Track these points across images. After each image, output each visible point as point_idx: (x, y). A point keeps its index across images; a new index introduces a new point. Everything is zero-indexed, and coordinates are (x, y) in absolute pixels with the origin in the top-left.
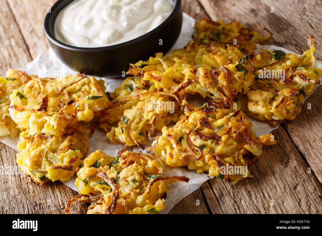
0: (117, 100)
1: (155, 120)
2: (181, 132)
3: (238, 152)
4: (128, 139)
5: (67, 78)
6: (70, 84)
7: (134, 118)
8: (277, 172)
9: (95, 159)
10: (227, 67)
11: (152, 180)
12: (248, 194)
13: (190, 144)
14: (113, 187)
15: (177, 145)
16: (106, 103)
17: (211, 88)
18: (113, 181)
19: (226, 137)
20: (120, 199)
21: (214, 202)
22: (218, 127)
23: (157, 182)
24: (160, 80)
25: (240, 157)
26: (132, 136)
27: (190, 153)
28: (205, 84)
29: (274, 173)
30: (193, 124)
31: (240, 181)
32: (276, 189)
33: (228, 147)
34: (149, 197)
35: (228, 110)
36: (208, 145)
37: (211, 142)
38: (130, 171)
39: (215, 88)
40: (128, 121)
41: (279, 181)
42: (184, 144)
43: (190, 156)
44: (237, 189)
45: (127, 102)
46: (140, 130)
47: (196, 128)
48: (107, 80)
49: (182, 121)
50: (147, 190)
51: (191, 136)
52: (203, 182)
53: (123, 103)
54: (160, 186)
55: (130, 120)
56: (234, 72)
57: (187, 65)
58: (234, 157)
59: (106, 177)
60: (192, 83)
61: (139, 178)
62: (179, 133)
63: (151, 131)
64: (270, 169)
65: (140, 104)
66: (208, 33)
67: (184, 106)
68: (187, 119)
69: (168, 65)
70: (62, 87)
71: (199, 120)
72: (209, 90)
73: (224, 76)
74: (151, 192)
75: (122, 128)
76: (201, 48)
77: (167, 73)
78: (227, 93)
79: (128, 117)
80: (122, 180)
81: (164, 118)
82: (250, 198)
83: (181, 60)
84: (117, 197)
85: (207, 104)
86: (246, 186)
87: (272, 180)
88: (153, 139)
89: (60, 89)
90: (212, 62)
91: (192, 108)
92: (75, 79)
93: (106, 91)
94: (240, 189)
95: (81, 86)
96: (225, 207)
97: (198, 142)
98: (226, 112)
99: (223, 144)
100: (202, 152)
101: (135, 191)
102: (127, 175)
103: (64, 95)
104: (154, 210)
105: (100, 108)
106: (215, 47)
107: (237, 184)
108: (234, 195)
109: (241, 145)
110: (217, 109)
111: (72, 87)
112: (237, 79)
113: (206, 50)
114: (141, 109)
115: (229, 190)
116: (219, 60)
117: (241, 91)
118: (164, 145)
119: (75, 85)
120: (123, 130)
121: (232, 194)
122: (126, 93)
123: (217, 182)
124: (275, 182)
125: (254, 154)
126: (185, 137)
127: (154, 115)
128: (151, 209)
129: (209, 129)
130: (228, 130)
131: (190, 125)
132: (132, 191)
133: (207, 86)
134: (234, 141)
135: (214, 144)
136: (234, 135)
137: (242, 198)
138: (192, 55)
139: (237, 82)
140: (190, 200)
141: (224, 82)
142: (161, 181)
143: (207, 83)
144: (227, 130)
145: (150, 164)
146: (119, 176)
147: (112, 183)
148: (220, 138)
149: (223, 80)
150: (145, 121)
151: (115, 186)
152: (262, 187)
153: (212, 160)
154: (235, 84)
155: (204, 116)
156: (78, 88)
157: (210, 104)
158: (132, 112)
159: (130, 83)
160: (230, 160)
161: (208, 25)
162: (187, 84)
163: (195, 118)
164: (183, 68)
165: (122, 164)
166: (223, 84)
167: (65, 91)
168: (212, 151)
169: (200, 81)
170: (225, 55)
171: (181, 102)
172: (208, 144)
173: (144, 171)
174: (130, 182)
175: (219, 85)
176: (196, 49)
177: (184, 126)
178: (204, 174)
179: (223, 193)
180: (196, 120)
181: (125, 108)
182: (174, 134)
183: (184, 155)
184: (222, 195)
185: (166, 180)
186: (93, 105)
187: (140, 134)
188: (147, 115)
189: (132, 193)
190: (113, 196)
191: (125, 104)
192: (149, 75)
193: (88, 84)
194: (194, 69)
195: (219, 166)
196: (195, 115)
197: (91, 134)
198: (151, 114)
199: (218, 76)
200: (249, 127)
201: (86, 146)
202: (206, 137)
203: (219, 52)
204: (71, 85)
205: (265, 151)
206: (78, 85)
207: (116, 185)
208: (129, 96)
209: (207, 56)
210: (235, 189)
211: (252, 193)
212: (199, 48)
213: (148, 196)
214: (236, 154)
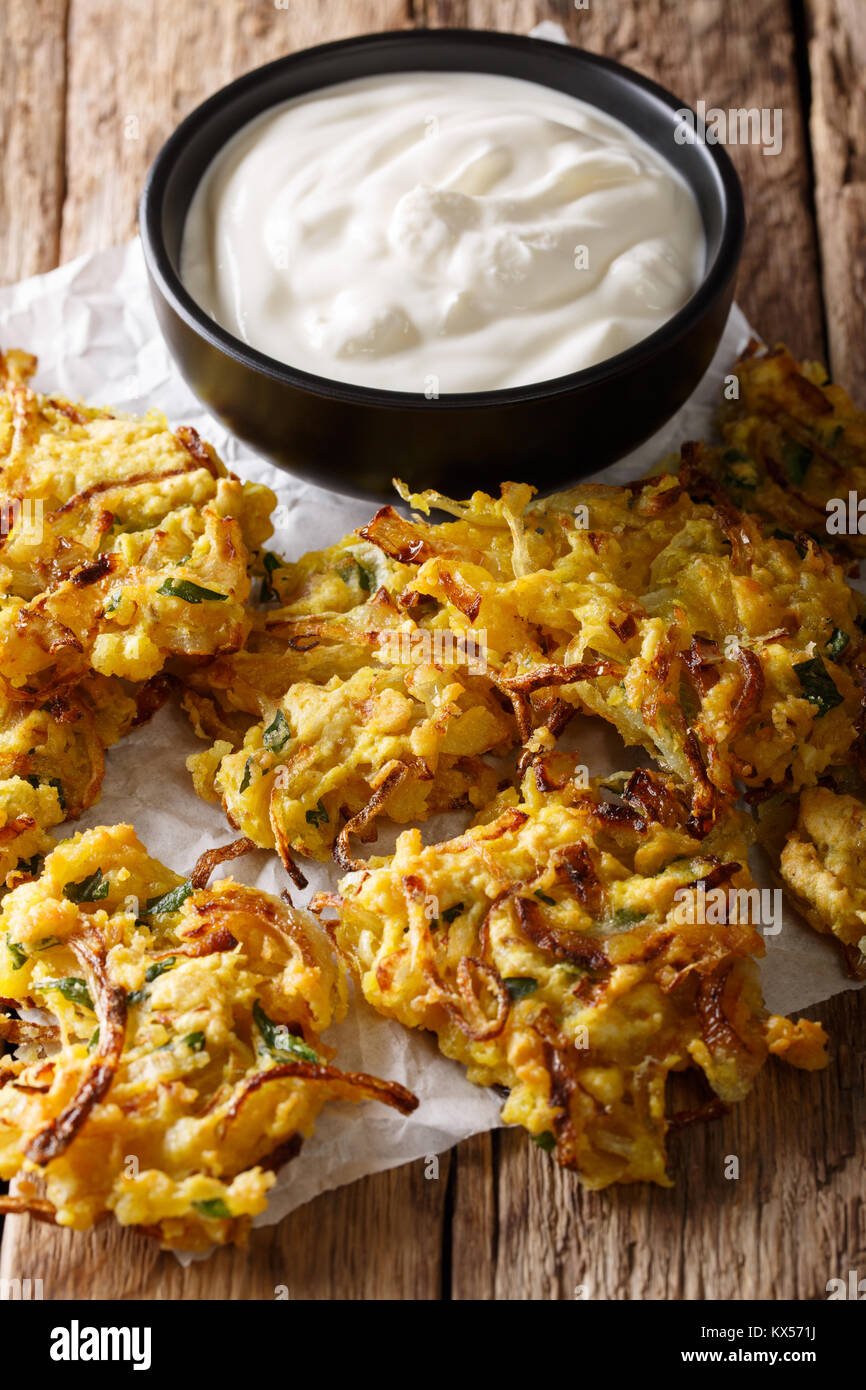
0: (288, 619)
1: (393, 776)
2: (466, 880)
3: (655, 1061)
4: (256, 822)
5: (130, 440)
6: (127, 478)
7: (314, 740)
8: (777, 1196)
9: (98, 860)
10: (764, 654)
11: (266, 1063)
12: (621, 1257)
13: (480, 955)
14: (106, 1028)
15: (425, 938)
16: (227, 628)
17: (661, 729)
18: (116, 1003)
19: (632, 978)
20: (105, 1106)
21: (477, 1242)
22: (620, 912)
23: (284, 1082)
24: (473, 616)
25: (651, 1085)
26: (272, 819)
27: (465, 996)
28: (642, 704)
29: (763, 1200)
30: (531, 860)
31: (617, 1185)
32: (740, 1276)
33: (620, 1025)
34: (223, 1138)
35: (695, 843)
36: (547, 987)
37: (563, 974)
38: (198, 984)
39: (677, 736)
40: (287, 738)
41: (766, 1244)
42: (458, 944)
43: (457, 1010)
44: (592, 1215)
45: (318, 647)
46: (316, 800)
47: (532, 885)
48: (298, 487)
49: (492, 827)
50: (226, 1108)
51: (496, 919)
52: (472, 1133)
53: (301, 644)
54: (283, 1108)
55: (295, 740)
56: (783, 688)
57: (609, 587)
58: (628, 1077)
59: (99, 972)
60: (597, 676)
61: (220, 1034)
62: (457, 885)
63: (358, 821)
64: (756, 1170)
65: (363, 677)
66: (771, 432)
67: (534, 755)
68: (516, 827)
69: (533, 553)
70: (93, 478)
71: (559, 853)
72: (650, 731)
73: (731, 698)
74: (240, 1118)
75: (247, 767)
76: (698, 519)
77: (513, 593)
78: (715, 771)
79: (293, 722)
80: (155, 1016)
81: (430, 782)
82: (622, 1276)
83: (596, 550)
84: (99, 1091)
85: (629, 775)
86: (630, 1214)
87: (741, 1229)
88: (352, 864)
89: (83, 484)
90: (714, 600)
91: (558, 780)
92: (158, 460)
93: (267, 546)
94: (604, 1217)
95: (168, 501)
96: (510, 1283)
97: (512, 959)
98: (683, 850)
99: (603, 1006)
100: (506, 1014)
101: (179, 1093)
102: (181, 997)
103: (87, 518)
104: (217, 1207)
105: (194, 646)
106: (757, 536)
107: (603, 1194)
108: (566, 1239)
109: (679, 1027)
110: (654, 824)
111: (131, 494)
112: (777, 726)
113: (716, 531)
114: (357, 706)
115: (558, 1203)
116: (745, 606)
117: (778, 777)
118: (381, 911)
119: (144, 488)
120: (248, 775)
121: (561, 1230)
122: (334, 596)
123: (527, 1150)
124: (748, 1244)
125: (715, 1089)
126: (476, 910)
127: (399, 753)
128: (207, 1197)
129: (577, 913)
130: (655, 944)
131: (515, 860)
132: (169, 1087)
133: (648, 714)
134: (656, 1005)
135: (570, 991)
136: (669, 977)
137: (594, 1265)
138: (653, 535)
139: (776, 739)
140: (389, 1193)
141: (721, 724)
142: (299, 1083)
143: (651, 700)
144: (650, 940)
145: (294, 979)
146: (150, 988)
147: (109, 1013)
148: (608, 968)
149: (721, 714)
150: (353, 767)
151: (115, 1034)
152: (689, 1245)
153: (532, 1063)
154: (764, 745)
155: (587, 839)
156: (152, 505)
157: (636, 787)
158: (318, 708)
159: (367, 557)
160: (607, 1087)
161: (781, 394)
162: (574, 674)
163: (550, 835)
164: (587, 594)
165: (185, 935)
166: (713, 734)
167: (96, 505)
168: (553, 1016)
169: (628, 680)
170: (776, 590)
171: (530, 734)
172: (548, 980)
173: (256, 1003)
174: (177, 1040)
175: (697, 730)
176: (676, 514)
177: (487, 859)
178: (490, 1093)
179: (530, 1211)
180: (547, 849)
181: (302, 668)
182: (434, 881)
183: (434, 994)
184: (520, 1219)
185: (317, 1083)
186: (172, 620)
187: (310, 816)
188: (372, 743)
189: (164, 1097)
190: (88, 1081)
191: (306, 654)
192: (441, 576)
193: (200, 504)
194: (625, 615)
195: (552, 1096)
196: (552, 820)
197: (135, 723)
198: (386, 745)
199: (708, 686)
200: (745, 956)
201: (91, 777)
202: (554, 945)
203: (760, 566)
204: (135, 480)
205: (773, 1079)
206: (158, 493)
207: (119, 1028)
208: (341, 617)
209: (707, 568)
210: (586, 1209)
211: (642, 1257)
212: (690, 517)
213: (221, 1131)
214: (643, 1066)
